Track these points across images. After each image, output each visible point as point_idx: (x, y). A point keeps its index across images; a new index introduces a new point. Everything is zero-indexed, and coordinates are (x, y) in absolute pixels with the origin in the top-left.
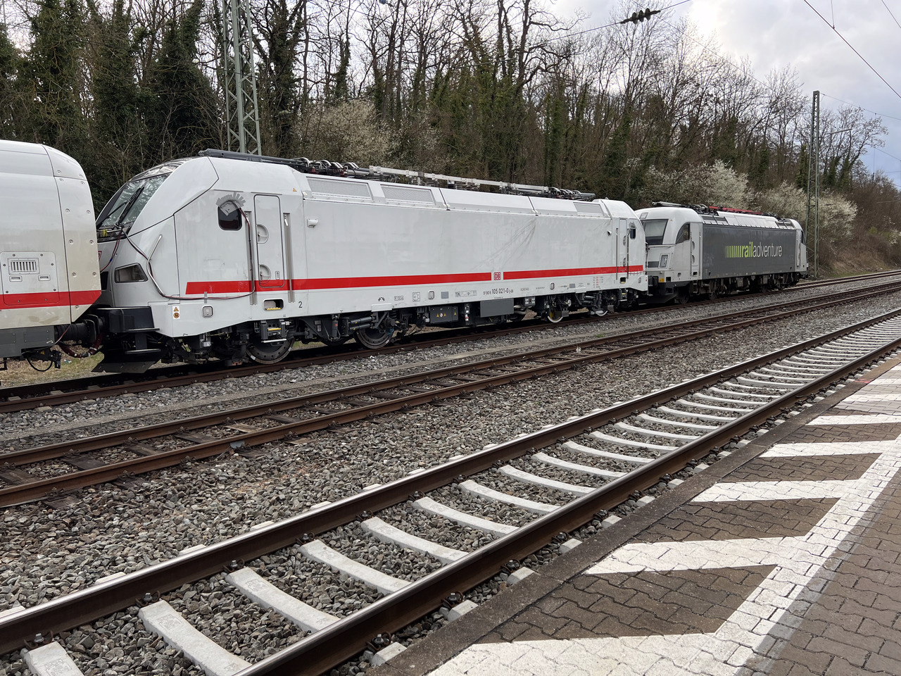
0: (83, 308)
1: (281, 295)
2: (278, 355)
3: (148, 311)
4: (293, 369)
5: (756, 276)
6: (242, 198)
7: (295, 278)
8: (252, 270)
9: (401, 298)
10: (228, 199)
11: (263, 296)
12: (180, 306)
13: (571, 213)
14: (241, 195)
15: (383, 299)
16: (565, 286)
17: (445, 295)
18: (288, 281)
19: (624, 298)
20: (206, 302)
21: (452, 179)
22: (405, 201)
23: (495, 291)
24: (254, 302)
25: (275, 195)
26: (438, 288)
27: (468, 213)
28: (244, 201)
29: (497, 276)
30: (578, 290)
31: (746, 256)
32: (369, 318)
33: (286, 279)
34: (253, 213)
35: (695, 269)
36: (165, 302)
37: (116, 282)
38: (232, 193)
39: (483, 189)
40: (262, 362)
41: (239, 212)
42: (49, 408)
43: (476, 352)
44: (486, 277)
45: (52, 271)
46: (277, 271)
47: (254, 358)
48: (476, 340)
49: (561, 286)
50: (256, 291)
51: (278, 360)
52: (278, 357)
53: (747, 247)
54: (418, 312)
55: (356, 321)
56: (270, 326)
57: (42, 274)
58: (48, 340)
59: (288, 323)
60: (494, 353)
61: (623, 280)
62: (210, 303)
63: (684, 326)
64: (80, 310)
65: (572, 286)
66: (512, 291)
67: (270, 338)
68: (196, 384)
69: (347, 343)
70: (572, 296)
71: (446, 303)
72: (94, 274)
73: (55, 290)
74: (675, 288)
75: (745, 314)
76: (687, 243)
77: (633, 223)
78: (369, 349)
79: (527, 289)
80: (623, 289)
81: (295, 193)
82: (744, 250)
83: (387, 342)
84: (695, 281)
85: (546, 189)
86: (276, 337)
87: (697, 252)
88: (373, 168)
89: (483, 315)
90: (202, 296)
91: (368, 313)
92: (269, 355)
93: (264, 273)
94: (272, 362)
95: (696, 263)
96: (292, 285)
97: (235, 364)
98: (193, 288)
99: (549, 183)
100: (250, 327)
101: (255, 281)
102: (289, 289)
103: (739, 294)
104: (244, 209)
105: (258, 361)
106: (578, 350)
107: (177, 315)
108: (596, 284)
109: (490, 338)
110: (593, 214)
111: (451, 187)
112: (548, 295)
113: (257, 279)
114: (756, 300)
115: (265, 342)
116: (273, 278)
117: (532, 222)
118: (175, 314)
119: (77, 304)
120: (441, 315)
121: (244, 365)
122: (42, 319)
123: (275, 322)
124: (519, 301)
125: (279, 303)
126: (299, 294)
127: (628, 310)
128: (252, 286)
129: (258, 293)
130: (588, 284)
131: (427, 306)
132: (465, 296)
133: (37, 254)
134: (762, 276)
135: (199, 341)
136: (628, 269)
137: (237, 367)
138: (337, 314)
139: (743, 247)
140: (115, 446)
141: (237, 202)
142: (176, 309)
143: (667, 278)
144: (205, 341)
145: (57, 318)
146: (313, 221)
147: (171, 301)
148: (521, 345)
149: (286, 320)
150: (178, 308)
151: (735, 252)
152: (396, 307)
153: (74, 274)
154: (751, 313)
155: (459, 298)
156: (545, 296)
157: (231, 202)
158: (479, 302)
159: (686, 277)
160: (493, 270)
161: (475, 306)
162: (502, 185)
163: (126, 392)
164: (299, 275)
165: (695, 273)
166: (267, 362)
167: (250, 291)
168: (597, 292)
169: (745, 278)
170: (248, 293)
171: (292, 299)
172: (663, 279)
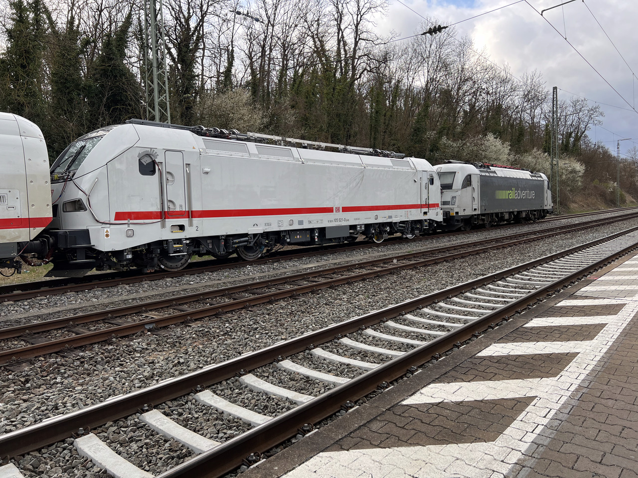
0: (39, 230)
1: (183, 221)
2: (180, 265)
3: (86, 233)
4: (191, 275)
5: (517, 211)
6: (156, 153)
7: (193, 210)
8: (162, 203)
9: (269, 224)
10: (146, 153)
11: (170, 222)
12: (110, 229)
13: (389, 167)
14: (155, 150)
15: (257, 225)
16: (385, 217)
17: (301, 223)
18: (188, 211)
19: (426, 226)
20: (129, 226)
21: (306, 142)
22: (272, 157)
23: (336, 220)
24: (163, 226)
25: (180, 151)
26: (296, 217)
27: (316, 166)
28: (158, 155)
29: (338, 210)
30: (394, 220)
31: (510, 198)
32: (246, 239)
33: (187, 210)
34: (164, 163)
35: (475, 207)
36: (99, 226)
37: (64, 212)
38: (149, 150)
39: (327, 149)
40: (169, 270)
41: (154, 162)
42: (11, 302)
43: (323, 263)
44: (329, 210)
45: (17, 204)
46: (180, 205)
47: (163, 267)
48: (323, 255)
49: (382, 217)
50: (165, 218)
51: (181, 269)
52: (181, 266)
53: (511, 191)
54: (282, 235)
55: (237, 241)
56: (175, 244)
57: (10, 205)
58: (13, 253)
59: (188, 242)
60: (335, 264)
61: (425, 213)
62: (132, 227)
63: (469, 245)
64: (37, 231)
65: (390, 217)
66: (348, 220)
67: (175, 252)
68: (121, 286)
69: (230, 257)
70: (390, 224)
71: (302, 228)
72: (48, 205)
73: (19, 217)
74: (462, 219)
75: (511, 237)
76: (469, 189)
77: (432, 174)
78: (247, 261)
79: (359, 219)
80: (425, 220)
81: (194, 150)
82: (509, 194)
83: (259, 256)
84: (475, 215)
85: (371, 150)
86: (179, 252)
87: (476, 195)
88: (250, 134)
89: (327, 237)
90: (126, 222)
91: (246, 235)
92: (174, 265)
93: (171, 206)
94: (176, 270)
95: (476, 202)
96: (191, 214)
97: (149, 271)
98: (120, 216)
99: (374, 147)
100: (161, 245)
101: (165, 212)
102: (189, 217)
103: (506, 224)
104: (157, 160)
105: (166, 269)
106: (395, 261)
107: (107, 236)
108: (406, 216)
109: (332, 253)
110: (404, 168)
111: (305, 147)
112: (374, 223)
113: (166, 210)
114: (518, 228)
115: (171, 255)
116: (178, 209)
117: (361, 172)
118: (106, 235)
119: (34, 227)
120: (298, 237)
121: (156, 272)
122: (8, 238)
123: (179, 241)
124: (353, 227)
125: (182, 228)
126: (196, 221)
127: (429, 234)
128: (163, 215)
129: (167, 220)
130: (401, 216)
131: (288, 230)
132: (315, 223)
133: (6, 191)
134: (521, 212)
135: (123, 254)
136: (429, 206)
137: (151, 273)
138: (223, 236)
139: (508, 192)
140: (60, 329)
141: (153, 155)
142: (107, 231)
143: (456, 212)
144: (128, 254)
145: (19, 237)
146: (207, 170)
147: (104, 226)
148: (355, 258)
149: (186, 239)
150: (109, 230)
151: (503, 195)
152: (265, 231)
153: (33, 205)
154: (515, 237)
155: (311, 224)
156: (371, 224)
157: (148, 155)
158: (324, 228)
159: (469, 212)
160: (334, 206)
161: (322, 230)
162: (341, 147)
163: (69, 291)
164: (196, 207)
165: (475, 209)
166: (173, 270)
167: (161, 219)
168: (407, 221)
169: (510, 213)
170: (160, 220)
171: (191, 225)
172: (453, 214)
